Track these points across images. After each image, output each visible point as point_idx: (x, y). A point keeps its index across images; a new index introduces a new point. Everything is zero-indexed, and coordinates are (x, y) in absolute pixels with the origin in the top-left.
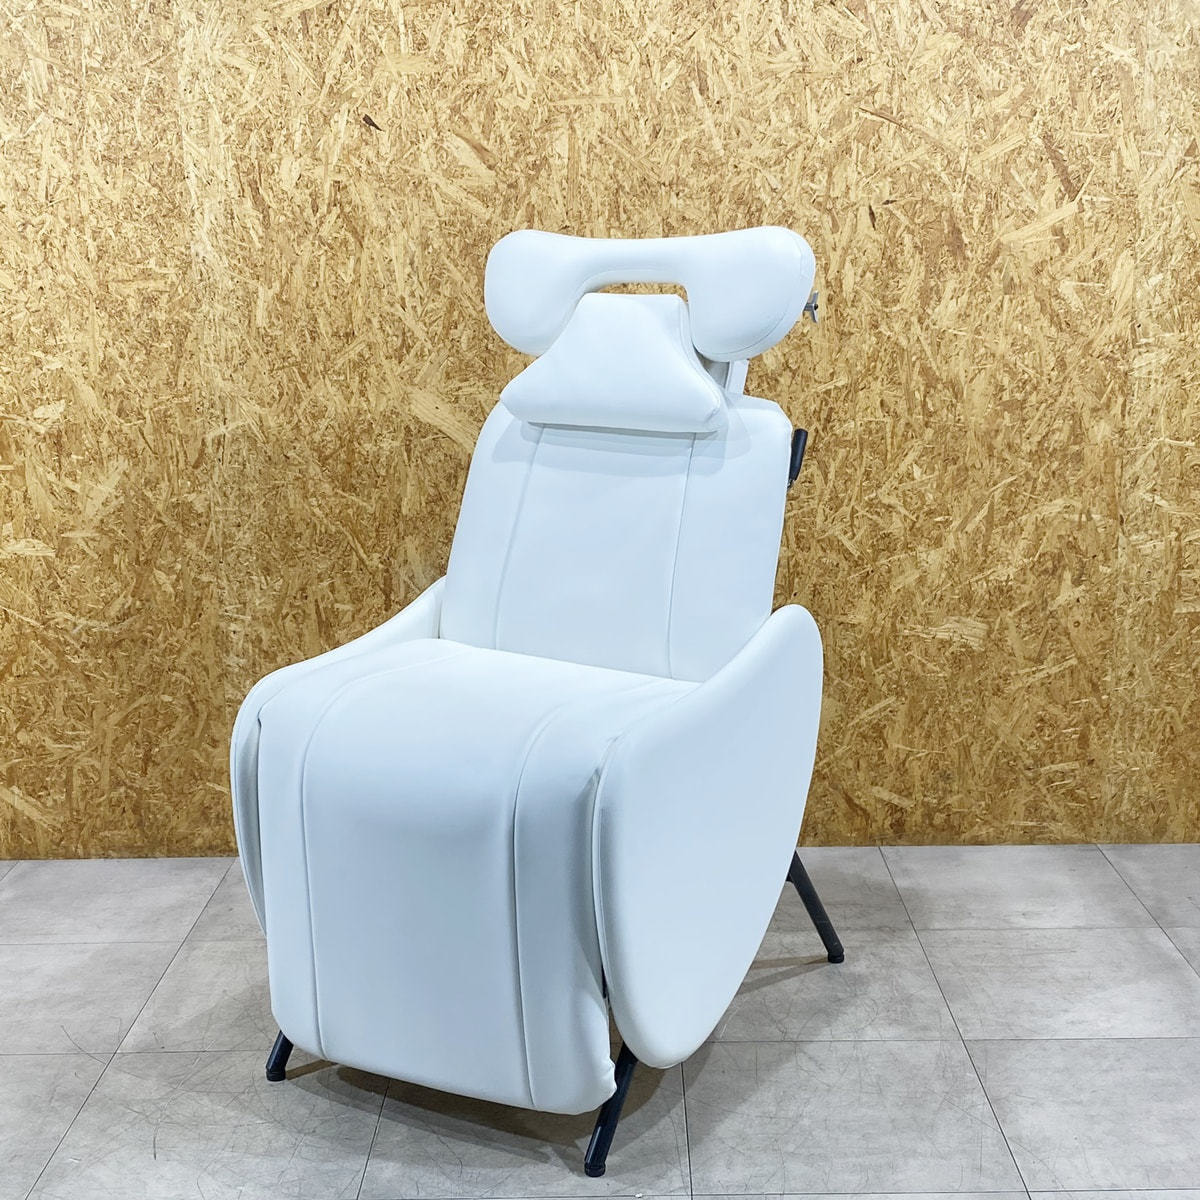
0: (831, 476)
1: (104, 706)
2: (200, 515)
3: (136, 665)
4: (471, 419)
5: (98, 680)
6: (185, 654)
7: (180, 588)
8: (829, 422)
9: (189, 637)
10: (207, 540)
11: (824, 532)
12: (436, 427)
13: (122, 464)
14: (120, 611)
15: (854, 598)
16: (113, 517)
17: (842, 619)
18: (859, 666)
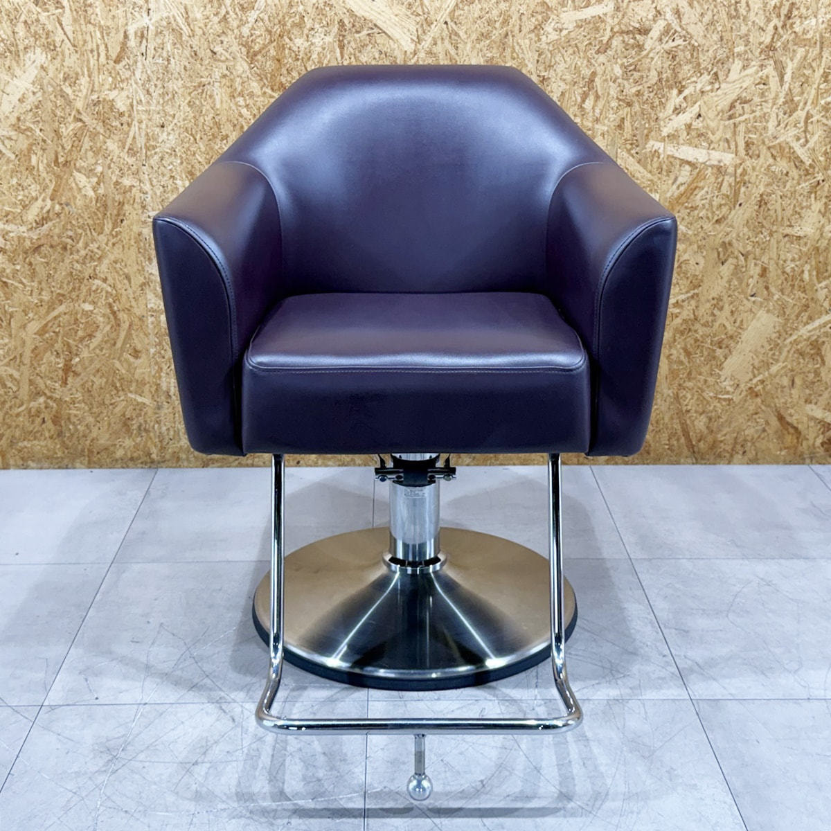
0: (787, 78)
1: (23, 314)
2: (122, 114)
3: (55, 272)
4: (409, 13)
5: (17, 287)
6: (106, 262)
7: (101, 191)
8: (789, 18)
9: (110, 244)
10: (129, 141)
11: (775, 138)
12: (371, 21)
13: (39, 56)
14: (38, 215)
15: (802, 208)
16: (31, 114)
17: (788, 231)
18: (802, 280)
